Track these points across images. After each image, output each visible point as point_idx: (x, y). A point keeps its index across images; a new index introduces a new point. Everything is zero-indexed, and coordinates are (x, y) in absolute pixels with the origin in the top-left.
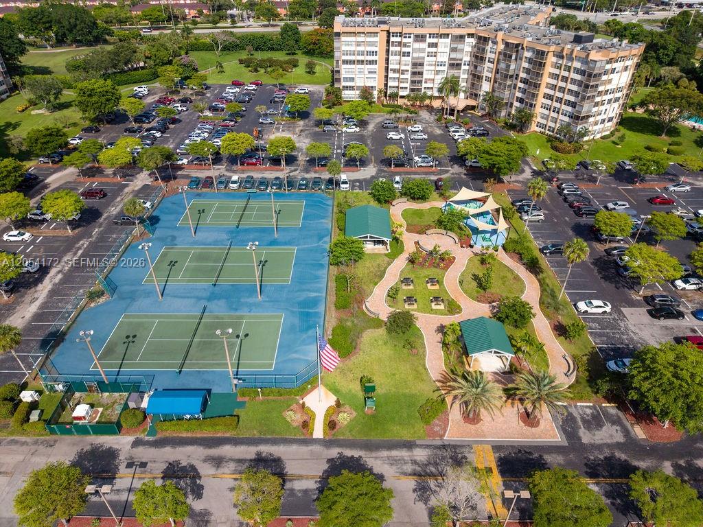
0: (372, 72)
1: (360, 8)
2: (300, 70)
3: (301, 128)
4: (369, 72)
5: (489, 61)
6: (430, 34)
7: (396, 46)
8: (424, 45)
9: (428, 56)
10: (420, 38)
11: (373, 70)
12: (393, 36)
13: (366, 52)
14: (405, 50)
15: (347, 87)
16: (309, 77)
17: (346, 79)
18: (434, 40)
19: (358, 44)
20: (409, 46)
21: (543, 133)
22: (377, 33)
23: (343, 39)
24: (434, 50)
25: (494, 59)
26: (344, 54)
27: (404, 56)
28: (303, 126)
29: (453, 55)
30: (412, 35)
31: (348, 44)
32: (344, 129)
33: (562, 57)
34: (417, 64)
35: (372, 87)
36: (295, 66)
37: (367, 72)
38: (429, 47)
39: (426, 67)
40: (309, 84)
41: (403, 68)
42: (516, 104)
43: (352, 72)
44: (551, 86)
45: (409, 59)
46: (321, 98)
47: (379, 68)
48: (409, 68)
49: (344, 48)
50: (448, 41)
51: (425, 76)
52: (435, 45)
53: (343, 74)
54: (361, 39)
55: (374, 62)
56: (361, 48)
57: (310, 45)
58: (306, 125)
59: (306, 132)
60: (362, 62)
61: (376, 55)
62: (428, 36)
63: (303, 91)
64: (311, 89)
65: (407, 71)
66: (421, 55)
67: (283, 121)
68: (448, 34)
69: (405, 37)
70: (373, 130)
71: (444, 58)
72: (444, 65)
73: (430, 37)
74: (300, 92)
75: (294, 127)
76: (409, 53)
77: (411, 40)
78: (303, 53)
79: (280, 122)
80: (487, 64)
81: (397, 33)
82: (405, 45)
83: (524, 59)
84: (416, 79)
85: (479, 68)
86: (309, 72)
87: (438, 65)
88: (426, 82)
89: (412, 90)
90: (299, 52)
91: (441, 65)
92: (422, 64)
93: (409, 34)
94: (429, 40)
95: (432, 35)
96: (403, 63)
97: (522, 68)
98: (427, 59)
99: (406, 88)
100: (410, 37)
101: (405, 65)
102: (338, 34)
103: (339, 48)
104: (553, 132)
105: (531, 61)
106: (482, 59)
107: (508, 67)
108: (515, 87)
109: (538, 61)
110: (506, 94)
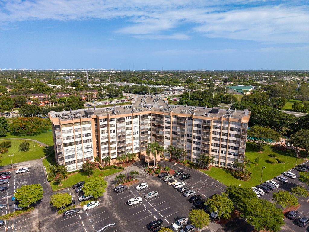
0: (89, 148)
1: (42, 102)
2: (14, 150)
3: (37, 221)
4: (86, 148)
5: (166, 128)
6: (126, 117)
7: (104, 127)
8: (123, 124)
9: (127, 130)
10: (120, 120)
11: (89, 146)
12: (101, 121)
13: (82, 136)
14: (111, 129)
15: (69, 162)
16: (23, 154)
17: (68, 157)
18: (130, 120)
19: (76, 131)
20: (114, 126)
21: (218, 167)
22: (90, 121)
23: (63, 129)
24: (130, 126)
25: (170, 127)
26: (64, 140)
27: (111, 133)
28: (40, 216)
29: (142, 127)
30: (115, 119)
31: (67, 132)
32: (85, 208)
33: (221, 123)
34: (121, 137)
35: (90, 158)
36: (9, 146)
37: (84, 148)
38: (127, 124)
39: (127, 137)
40: (27, 161)
41: (111, 140)
42: (194, 151)
43: (72, 151)
44: (216, 139)
45: (115, 134)
46: (43, 173)
47: (93, 144)
48: (115, 140)
49: (64, 135)
50: (138, 119)
51: (127, 143)
52: (131, 123)
53: (65, 154)
54: (77, 127)
55: (90, 141)
56: (79, 133)
57: (18, 129)
58: (42, 214)
59: (47, 224)
60: (80, 142)
61: (90, 135)
62: (125, 118)
63: (25, 171)
64: (31, 166)
65: (115, 142)
66: (123, 130)
67: (13, 216)
68: (137, 116)
69: (111, 121)
70: (110, 199)
71: (136, 129)
72: (138, 134)
73: (126, 119)
74: (21, 172)
75: (30, 222)
76: (114, 130)
77: (115, 122)
78: (12, 134)
79: (10, 218)
80: (165, 130)
81: (104, 119)
82: (111, 126)
83: (193, 125)
84: (121, 145)
85: (160, 132)
86: (23, 150)
87: (134, 134)
88: (127, 146)
89: (119, 153)
90: (8, 134)
91: (136, 134)
92: (124, 136)
93: (113, 119)
94: (127, 121)
95: (128, 118)
96: (110, 137)
97: (193, 130)
98: (127, 132)
99: (115, 153)
100: (114, 121)
101: (112, 138)
102: (58, 127)
103: (60, 136)
104: (225, 165)
105: (199, 126)
106: (161, 127)
107: (183, 131)
108: (190, 141)
109: (206, 126)
110: (185, 146)
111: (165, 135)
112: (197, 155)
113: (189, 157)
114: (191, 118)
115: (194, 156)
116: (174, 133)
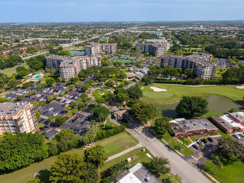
44: (113, 48)
105: (110, 46)
106: (103, 48)
107: (107, 48)
108: (108, 49)
109: (111, 46)
110: (108, 50)
111: (104, 49)
112: (110, 52)
113: (109, 53)
114: (108, 45)
115: (109, 52)
116: (106, 48)
